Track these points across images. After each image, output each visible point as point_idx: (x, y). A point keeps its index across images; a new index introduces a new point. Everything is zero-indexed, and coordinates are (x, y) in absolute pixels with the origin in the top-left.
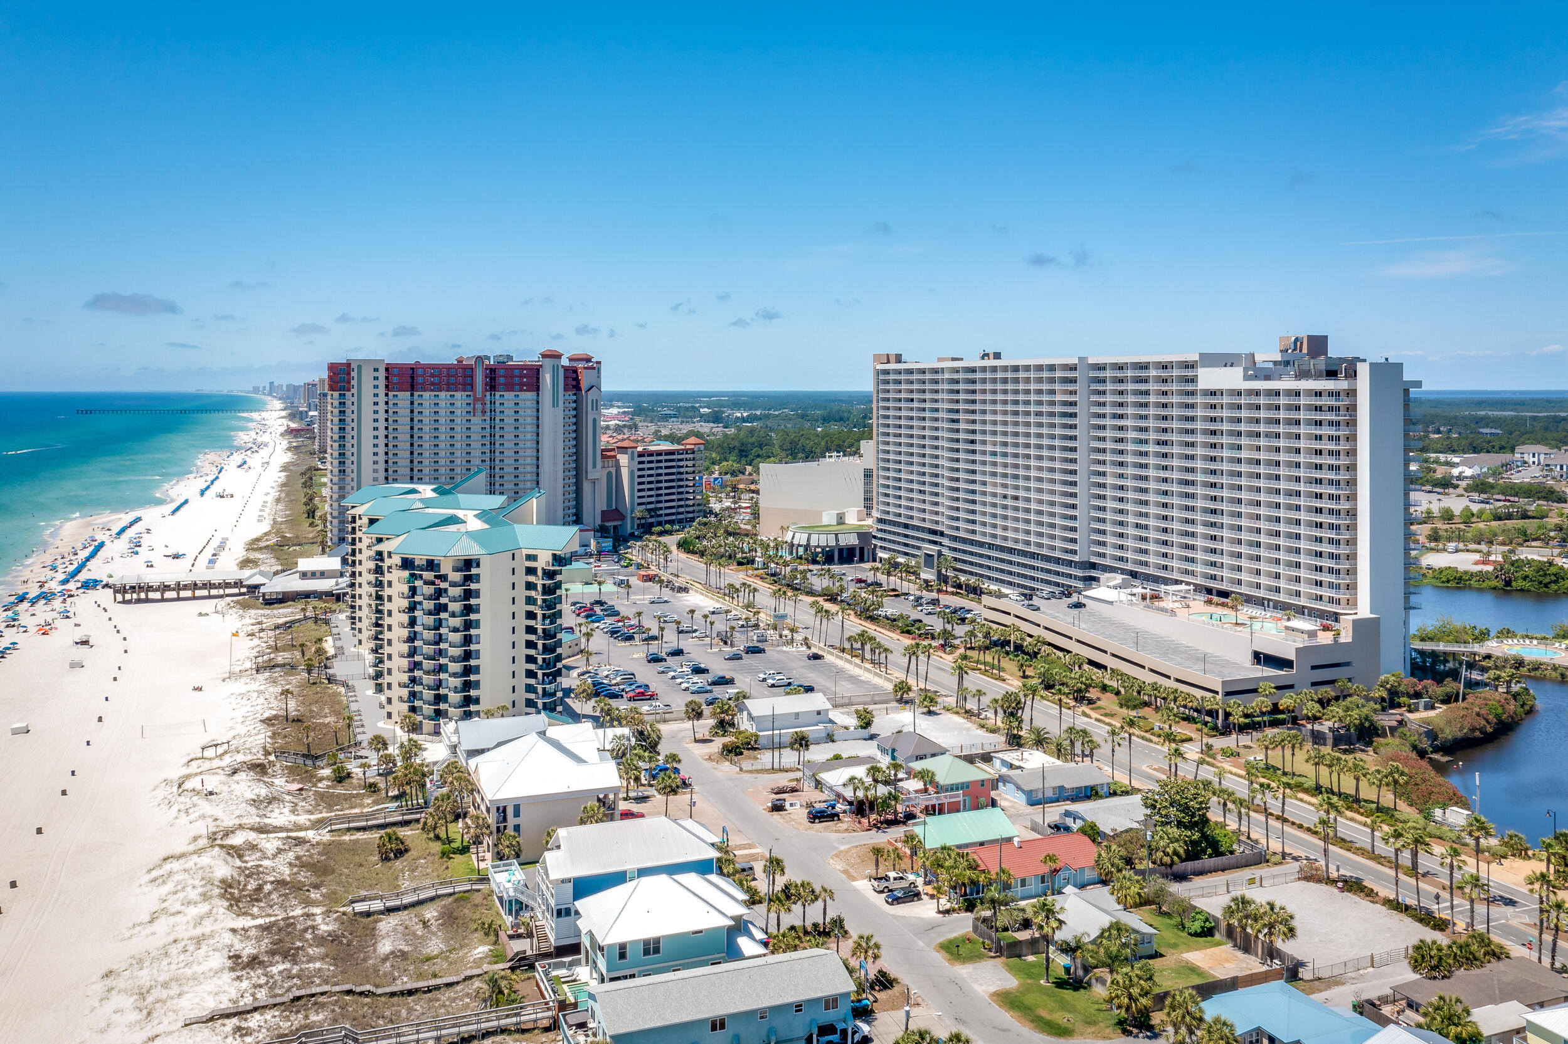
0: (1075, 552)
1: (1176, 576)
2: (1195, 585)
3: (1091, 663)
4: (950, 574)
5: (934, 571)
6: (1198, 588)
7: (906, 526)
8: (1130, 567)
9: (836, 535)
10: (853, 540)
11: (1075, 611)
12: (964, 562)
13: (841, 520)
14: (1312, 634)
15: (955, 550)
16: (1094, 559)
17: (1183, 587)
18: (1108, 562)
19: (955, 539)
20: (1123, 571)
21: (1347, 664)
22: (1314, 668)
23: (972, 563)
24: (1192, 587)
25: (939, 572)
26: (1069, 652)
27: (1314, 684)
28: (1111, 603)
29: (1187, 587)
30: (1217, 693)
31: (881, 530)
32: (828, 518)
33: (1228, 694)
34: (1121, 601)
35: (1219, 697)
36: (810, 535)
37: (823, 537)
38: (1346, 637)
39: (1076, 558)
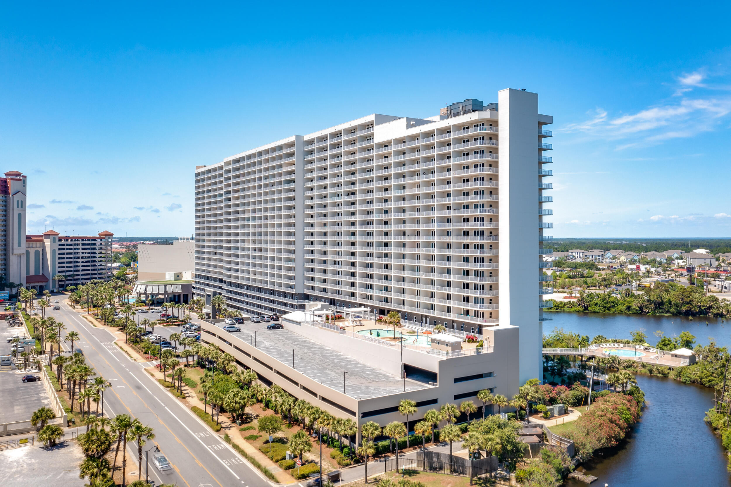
0: (292, 287)
1: (359, 301)
2: (371, 307)
3: (261, 378)
4: (223, 307)
5: (211, 307)
6: (373, 309)
7: (208, 278)
8: (329, 295)
9: (165, 286)
10: (178, 289)
11: (271, 332)
12: (234, 300)
13: (178, 277)
14: (456, 346)
15: (230, 292)
16: (307, 292)
17: (363, 309)
18: (316, 293)
19: (230, 284)
20: (325, 300)
21: (490, 375)
22: (457, 380)
23: (239, 301)
24: (368, 309)
25: (214, 306)
26: (247, 368)
27: (457, 397)
28: (299, 323)
29: (365, 309)
30: (354, 414)
31: (198, 283)
32: (169, 277)
33: (365, 415)
34: (307, 322)
35: (355, 419)
36: (147, 286)
37: (156, 288)
38: (488, 348)
39: (294, 291)
